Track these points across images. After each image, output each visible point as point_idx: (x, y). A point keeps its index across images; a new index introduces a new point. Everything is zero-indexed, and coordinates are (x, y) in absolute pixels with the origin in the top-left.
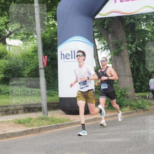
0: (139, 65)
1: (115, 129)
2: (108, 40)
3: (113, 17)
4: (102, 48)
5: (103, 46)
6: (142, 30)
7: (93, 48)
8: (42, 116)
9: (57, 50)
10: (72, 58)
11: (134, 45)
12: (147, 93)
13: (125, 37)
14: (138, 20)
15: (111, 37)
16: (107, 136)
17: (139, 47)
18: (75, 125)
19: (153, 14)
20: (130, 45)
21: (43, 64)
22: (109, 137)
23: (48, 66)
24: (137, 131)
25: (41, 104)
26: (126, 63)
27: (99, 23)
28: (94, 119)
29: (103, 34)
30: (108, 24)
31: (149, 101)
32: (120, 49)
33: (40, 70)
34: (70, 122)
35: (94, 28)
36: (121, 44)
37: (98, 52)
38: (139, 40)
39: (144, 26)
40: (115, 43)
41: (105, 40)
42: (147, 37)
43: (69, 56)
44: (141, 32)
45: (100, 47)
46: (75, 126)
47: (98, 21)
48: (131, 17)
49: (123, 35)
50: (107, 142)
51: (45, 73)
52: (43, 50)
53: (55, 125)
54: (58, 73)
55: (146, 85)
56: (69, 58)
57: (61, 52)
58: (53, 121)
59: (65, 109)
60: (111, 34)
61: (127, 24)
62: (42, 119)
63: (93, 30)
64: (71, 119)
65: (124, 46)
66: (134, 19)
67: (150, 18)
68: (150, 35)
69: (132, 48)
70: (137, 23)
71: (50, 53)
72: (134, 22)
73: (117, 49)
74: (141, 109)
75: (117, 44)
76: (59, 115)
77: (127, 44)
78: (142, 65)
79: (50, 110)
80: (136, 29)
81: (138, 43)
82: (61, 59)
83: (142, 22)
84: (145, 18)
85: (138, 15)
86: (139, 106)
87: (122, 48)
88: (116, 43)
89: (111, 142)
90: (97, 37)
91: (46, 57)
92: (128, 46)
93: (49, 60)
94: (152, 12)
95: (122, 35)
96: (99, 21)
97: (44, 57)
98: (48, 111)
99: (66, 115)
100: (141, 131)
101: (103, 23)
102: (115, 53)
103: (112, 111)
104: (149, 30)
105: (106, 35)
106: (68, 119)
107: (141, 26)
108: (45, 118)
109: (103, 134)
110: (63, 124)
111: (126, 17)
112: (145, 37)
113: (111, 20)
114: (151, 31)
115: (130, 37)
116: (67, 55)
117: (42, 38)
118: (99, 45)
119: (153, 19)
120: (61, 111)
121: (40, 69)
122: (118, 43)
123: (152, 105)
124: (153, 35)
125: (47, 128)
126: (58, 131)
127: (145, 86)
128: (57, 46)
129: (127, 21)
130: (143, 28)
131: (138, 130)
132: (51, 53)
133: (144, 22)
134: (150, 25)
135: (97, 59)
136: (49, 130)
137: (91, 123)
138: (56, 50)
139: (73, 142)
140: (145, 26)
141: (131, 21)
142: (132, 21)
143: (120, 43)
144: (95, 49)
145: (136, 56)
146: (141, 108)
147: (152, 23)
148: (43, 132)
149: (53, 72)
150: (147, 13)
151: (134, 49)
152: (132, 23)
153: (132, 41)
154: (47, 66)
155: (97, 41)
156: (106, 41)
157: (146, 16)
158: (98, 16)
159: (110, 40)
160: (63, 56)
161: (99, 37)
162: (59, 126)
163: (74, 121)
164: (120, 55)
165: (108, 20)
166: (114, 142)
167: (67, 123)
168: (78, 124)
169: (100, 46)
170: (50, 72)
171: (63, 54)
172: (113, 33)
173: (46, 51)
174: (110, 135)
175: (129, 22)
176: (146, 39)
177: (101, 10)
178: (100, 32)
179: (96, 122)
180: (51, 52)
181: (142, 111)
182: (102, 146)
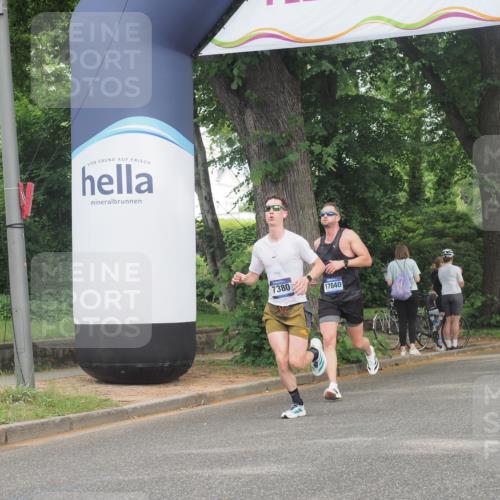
0: (347, 216)
1: (265, 433)
2: (243, 132)
3: (262, 52)
4: (221, 159)
5: (227, 149)
6: (359, 98)
7: (193, 157)
8: (14, 388)
9: (70, 162)
10: (120, 191)
11: (331, 150)
12: (373, 311)
13: (300, 120)
14: (346, 63)
15: (255, 122)
16: (235, 455)
17: (347, 156)
18: (128, 418)
19: (395, 45)
20: (317, 148)
21: (22, 209)
22: (242, 460)
23: (37, 219)
24: (336, 440)
25: (11, 347)
26: (302, 208)
27: (213, 72)
28: (192, 397)
29: (229, 111)
30: (244, 76)
31: (380, 336)
32: (285, 160)
33: (9, 230)
34: (108, 410)
35: (198, 90)
36: (288, 144)
37: (210, 169)
38: (348, 130)
39: (365, 85)
40: (265, 141)
41: (232, 129)
42: (375, 120)
43: (111, 182)
44: (356, 104)
45: (217, 154)
46: (128, 423)
47: (210, 66)
48: (323, 52)
49: (293, 114)
50: (237, 478)
51: (28, 239)
52: (20, 162)
53: (58, 418)
54: (71, 241)
55: (370, 284)
56: (112, 192)
57: (84, 169)
58: (51, 405)
59: (94, 365)
60: (255, 110)
61: (308, 76)
62: (16, 400)
63: (195, 94)
64: (115, 399)
65: (297, 150)
66: (333, 61)
67: (387, 59)
68: (386, 116)
69: (325, 158)
70: (342, 73)
71: (44, 173)
72: (331, 71)
73: (272, 162)
74: (354, 365)
75: (273, 144)
76: (72, 385)
77: (308, 143)
78: (357, 215)
79: (44, 369)
80: (339, 93)
81: (345, 142)
82: (84, 194)
83: (359, 71)
84: (371, 58)
85: (344, 46)
86: (347, 355)
87: (293, 157)
88: (270, 140)
89: (250, 475)
90: (205, 119)
91: (31, 186)
92: (312, 152)
93: (41, 198)
94: (391, 39)
95: (290, 113)
96: (214, 65)
97: (25, 186)
98: (36, 370)
99: (97, 386)
100: (351, 439)
101: (228, 71)
102: (266, 176)
103: (256, 371)
104: (384, 97)
105: (236, 115)
106: (104, 398)
107: (356, 86)
108: (25, 394)
109: (222, 450)
110: (87, 416)
111: (305, 55)
112: (369, 122)
113: (256, 61)
114: (391, 101)
115: (318, 122)
116: (105, 180)
117: (18, 122)
118: (214, 146)
119: (395, 61)
120: (79, 372)
121: (10, 226)
122: (276, 140)
123: (389, 352)
124: (395, 113)
125: (30, 428)
126: (69, 439)
127: (367, 285)
128: (68, 149)
129: (309, 67)
130: (363, 90)
131: (341, 438)
132: (47, 175)
133: (364, 70)
134: (386, 82)
135: (204, 194)
136: (37, 437)
137: (185, 411)
138: (67, 164)
139: (121, 478)
140: (369, 86)
141: (323, 68)
142: (326, 66)
143: (283, 142)
144: (200, 159)
145: (339, 184)
146: (353, 362)
147: (394, 74)
148: (17, 445)
149: (55, 237)
150: (377, 41)
151: (331, 162)
152: (327, 73)
153: (325, 133)
154: (34, 216)
155: (207, 134)
156: (239, 134)
157: (373, 49)
158: (210, 50)
159: (252, 130)
160: (88, 182)
161: (215, 120)
162: (71, 424)
163: (126, 407)
164: (285, 180)
165: (245, 64)
166: (258, 477)
167: (101, 411)
168: (139, 416)
169: (219, 149)
170: (44, 238)
171: (91, 178)
172: (263, 107)
173: (31, 167)
174: (246, 452)
175: (315, 69)
176: (374, 127)
177: (222, 30)
178: (218, 102)
179: (199, 408)
180: (48, 170)
181: (355, 371)
182: (219, 491)
